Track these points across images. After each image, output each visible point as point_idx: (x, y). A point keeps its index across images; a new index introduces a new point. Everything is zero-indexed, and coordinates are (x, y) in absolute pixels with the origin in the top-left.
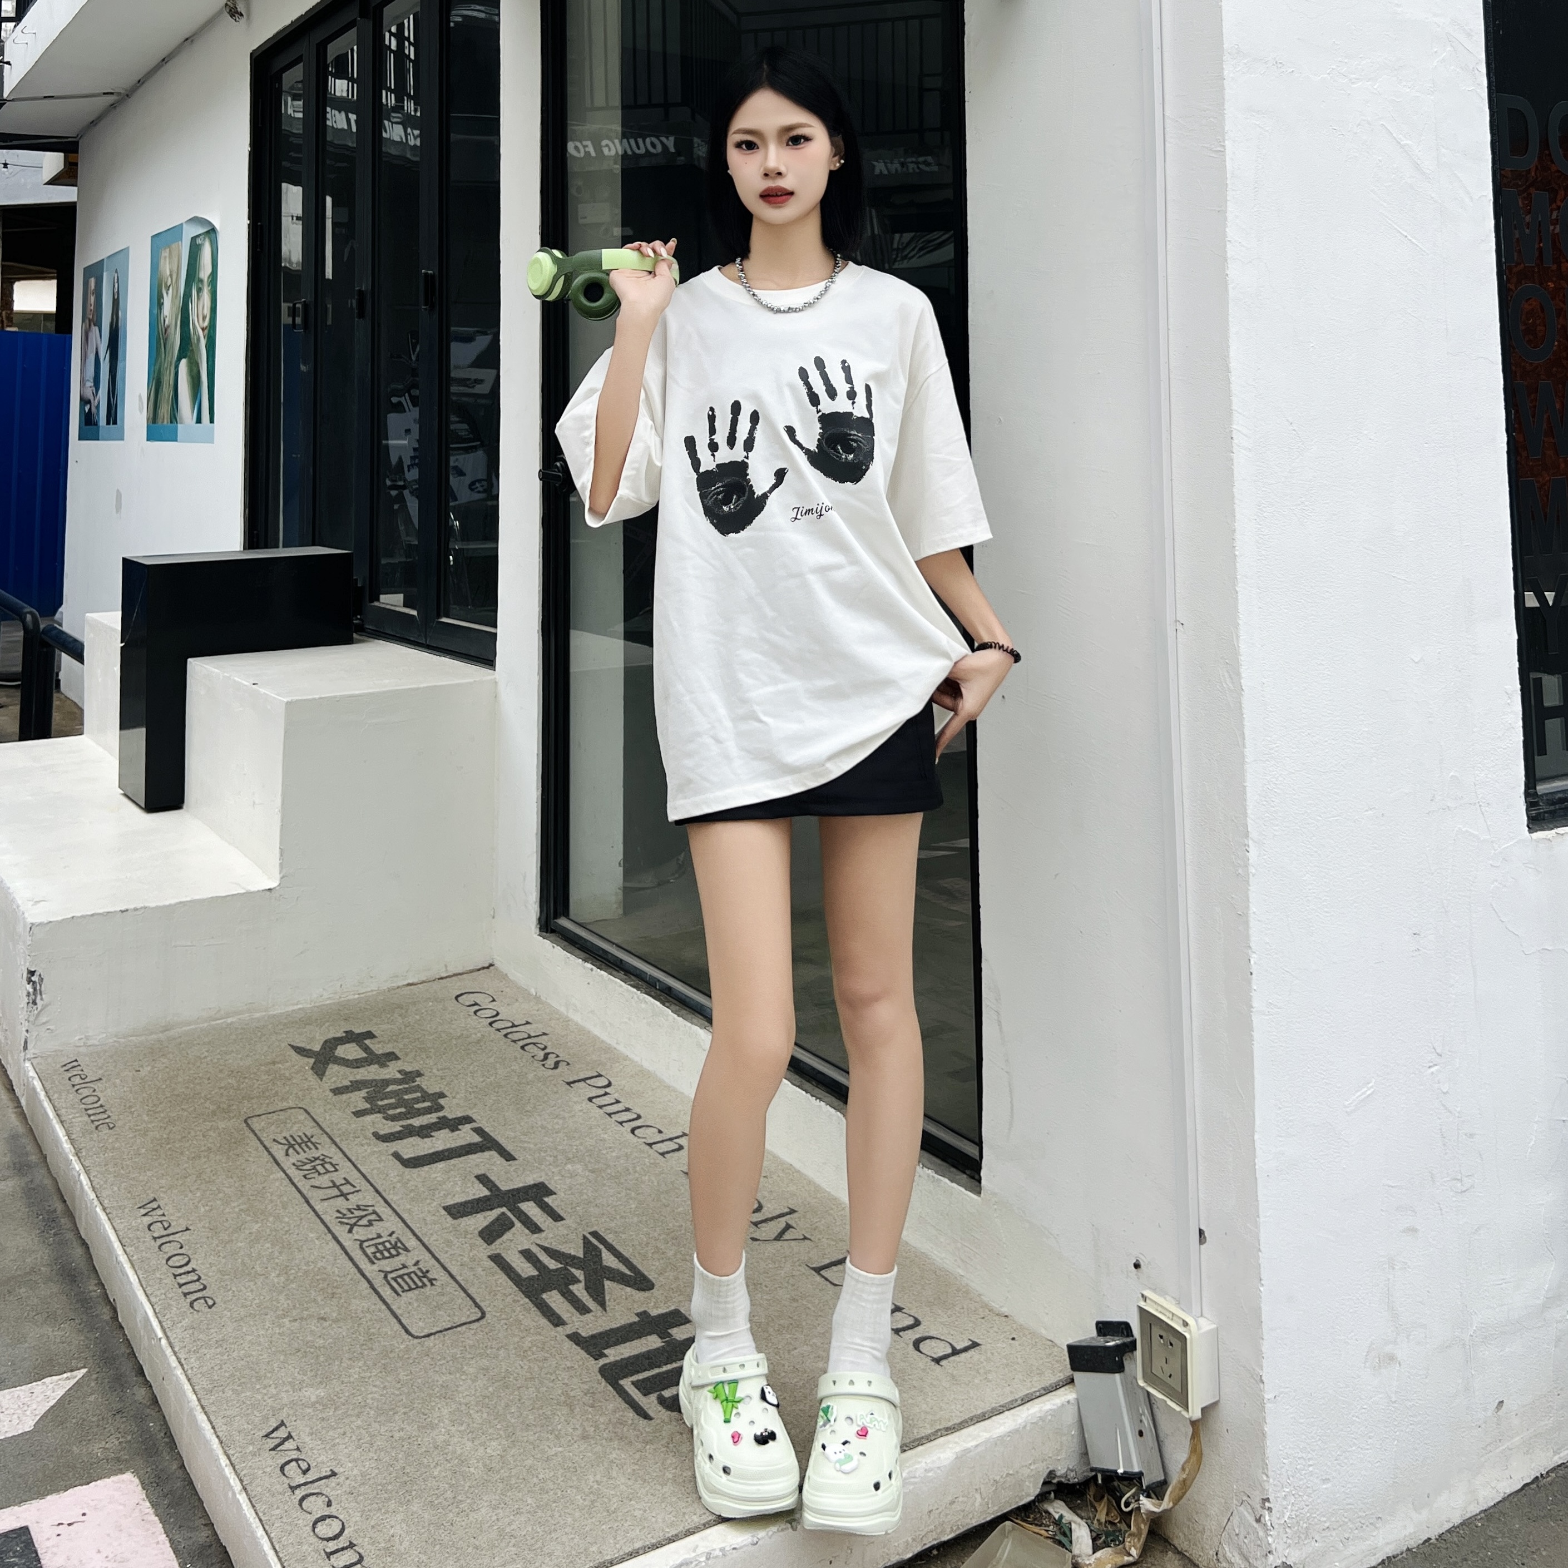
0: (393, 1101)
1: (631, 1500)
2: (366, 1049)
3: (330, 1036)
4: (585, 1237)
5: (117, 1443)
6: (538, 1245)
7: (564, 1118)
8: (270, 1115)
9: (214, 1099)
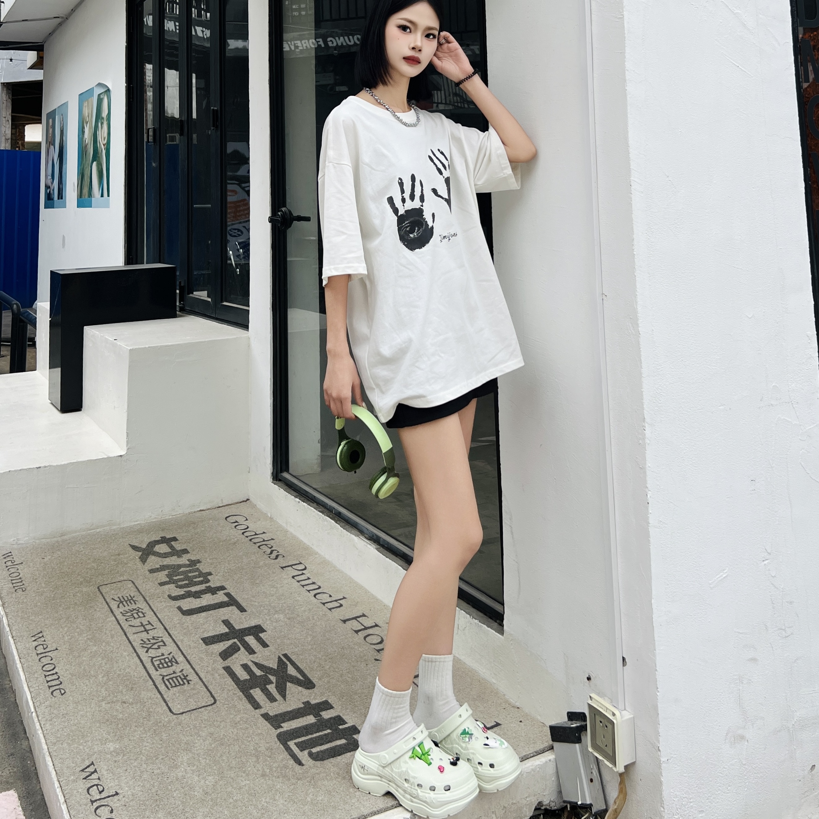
0: (182, 577)
1: (285, 814)
2: (171, 547)
3: (153, 539)
4: (279, 657)
5: (8, 772)
6: (252, 661)
7: (277, 588)
8: (112, 584)
9: (83, 575)
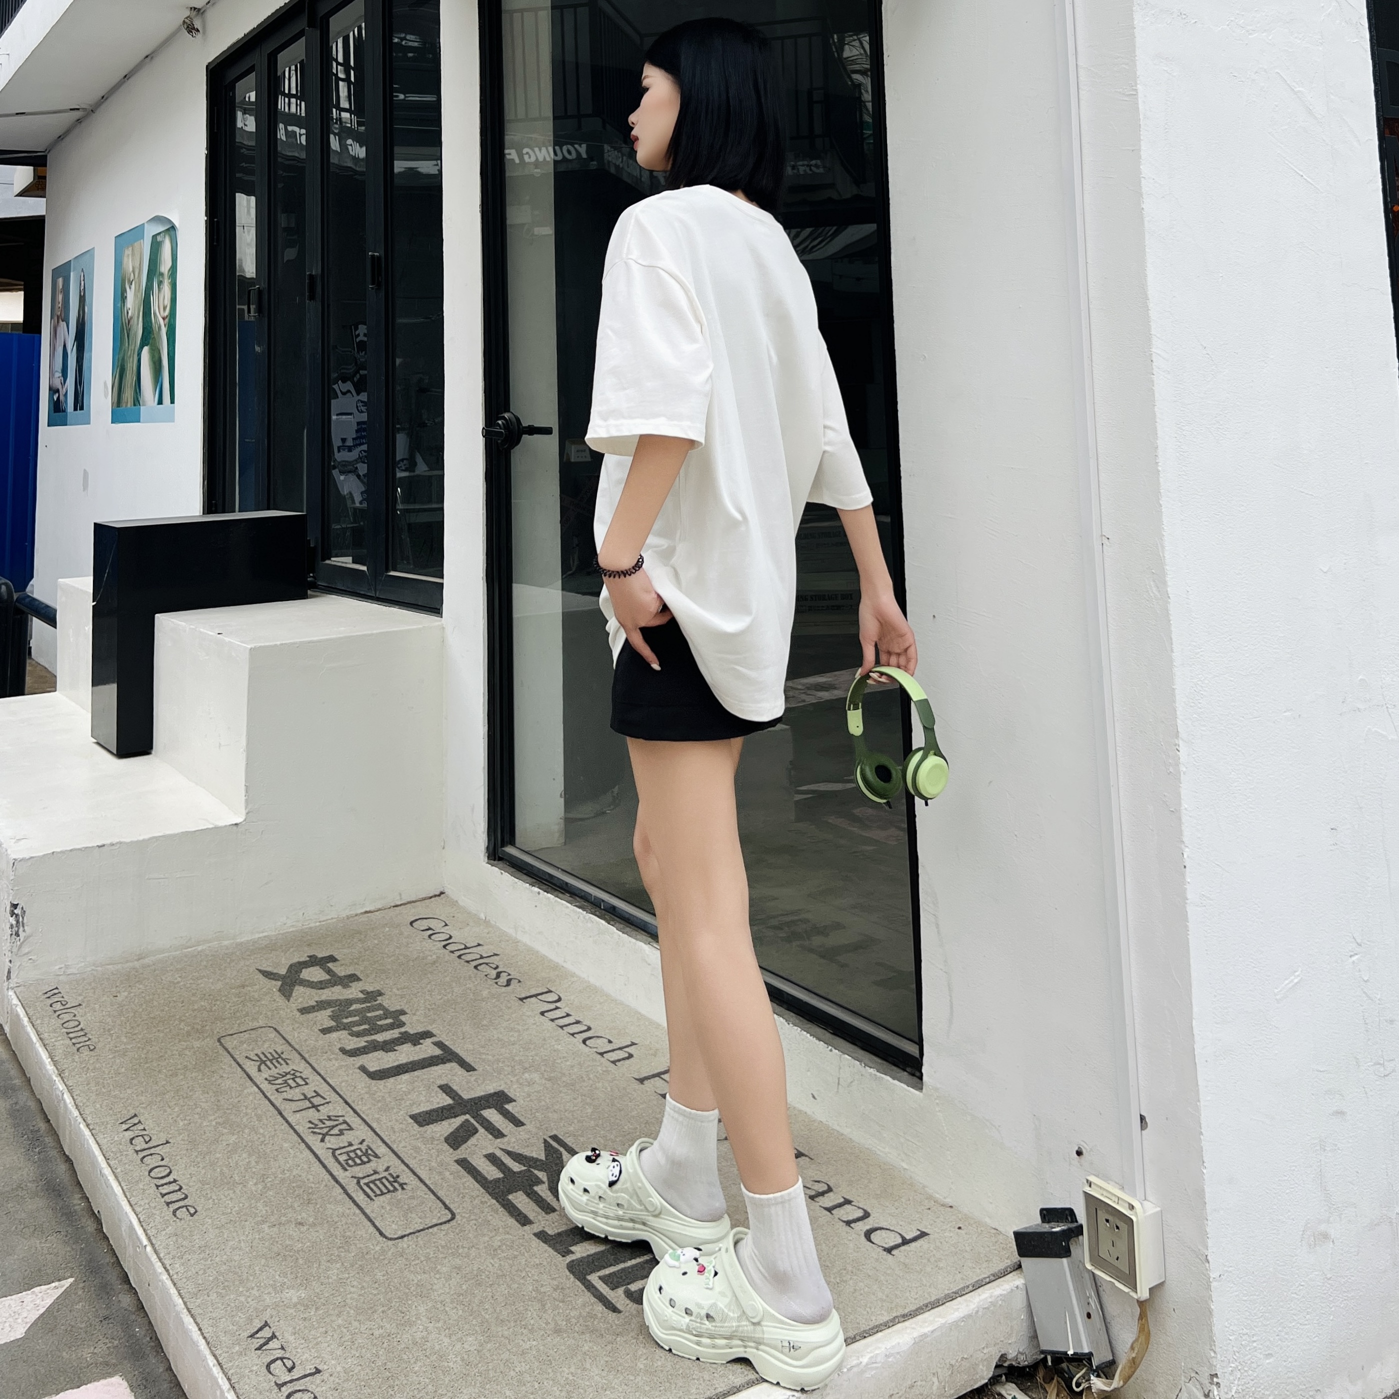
0: (357, 1018)
1: (606, 1390)
2: (329, 971)
3: (295, 960)
4: (545, 1141)
5: (105, 1348)
6: (500, 1149)
7: (519, 1031)
8: (242, 1034)
9: (188, 1020)
